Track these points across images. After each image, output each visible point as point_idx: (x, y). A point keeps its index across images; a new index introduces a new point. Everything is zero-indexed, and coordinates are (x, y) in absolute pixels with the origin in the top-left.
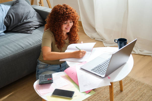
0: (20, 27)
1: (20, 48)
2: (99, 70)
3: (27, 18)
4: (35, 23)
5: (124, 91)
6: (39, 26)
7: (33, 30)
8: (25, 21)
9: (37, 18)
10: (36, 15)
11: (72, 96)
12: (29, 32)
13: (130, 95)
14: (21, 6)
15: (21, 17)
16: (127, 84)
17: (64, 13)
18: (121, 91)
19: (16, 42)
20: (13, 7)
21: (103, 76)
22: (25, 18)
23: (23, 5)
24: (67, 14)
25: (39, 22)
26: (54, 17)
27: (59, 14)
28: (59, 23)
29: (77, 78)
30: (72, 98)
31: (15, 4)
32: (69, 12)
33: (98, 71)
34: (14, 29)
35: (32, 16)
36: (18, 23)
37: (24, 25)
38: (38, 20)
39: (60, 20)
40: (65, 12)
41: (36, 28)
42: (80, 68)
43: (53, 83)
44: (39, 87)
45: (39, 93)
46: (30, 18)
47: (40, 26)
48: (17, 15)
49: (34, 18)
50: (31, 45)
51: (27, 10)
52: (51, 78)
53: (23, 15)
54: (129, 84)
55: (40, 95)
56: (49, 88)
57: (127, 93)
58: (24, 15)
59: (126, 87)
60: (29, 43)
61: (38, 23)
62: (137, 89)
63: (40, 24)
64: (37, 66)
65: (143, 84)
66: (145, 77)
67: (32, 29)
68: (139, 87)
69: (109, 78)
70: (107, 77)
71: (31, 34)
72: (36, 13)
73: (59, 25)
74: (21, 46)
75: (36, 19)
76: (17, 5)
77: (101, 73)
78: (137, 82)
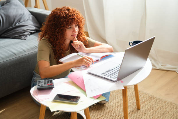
0: (11, 31)
1: (12, 55)
2: (110, 74)
3: (20, 21)
4: (30, 27)
5: (142, 110)
6: (35, 31)
7: (28, 35)
8: (17, 24)
9: (33, 22)
10: (31, 18)
11: (78, 101)
12: (22, 37)
13: (149, 114)
14: (13, 7)
15: (12, 20)
16: (145, 101)
17: (66, 16)
18: (138, 109)
19: (7, 48)
20: (3, 7)
21: (115, 79)
22: (17, 21)
23: (16, 5)
24: (70, 16)
25: (35, 26)
26: (54, 23)
27: (61, 18)
28: (61, 29)
29: (84, 83)
30: (78, 103)
31: (5, 4)
32: (72, 14)
33: (108, 75)
34: (4, 34)
35: (27, 19)
36: (9, 27)
37: (17, 29)
38: (33, 24)
39: (63, 25)
40: (68, 14)
41: (31, 33)
42: (87, 73)
43: (54, 87)
44: (37, 93)
45: (38, 98)
46: (24, 21)
47: (37, 31)
48: (7, 17)
49: (29, 21)
50: (25, 51)
51: (20, 12)
52: (51, 84)
53: (15, 17)
54: (147, 102)
55: (38, 100)
56: (49, 94)
57: (146, 111)
58: (17, 17)
59: (143, 104)
60: (22, 49)
61: (34, 28)
62: (157, 107)
63: (37, 29)
64: (33, 79)
65: (165, 102)
66: (168, 94)
67: (26, 33)
68: (161, 105)
69: (122, 82)
70: (120, 81)
71: (25, 39)
72: (32, 15)
73: (61, 32)
74: (13, 53)
75: (31, 23)
76: (8, 5)
77: (113, 77)
78: (158, 99)
